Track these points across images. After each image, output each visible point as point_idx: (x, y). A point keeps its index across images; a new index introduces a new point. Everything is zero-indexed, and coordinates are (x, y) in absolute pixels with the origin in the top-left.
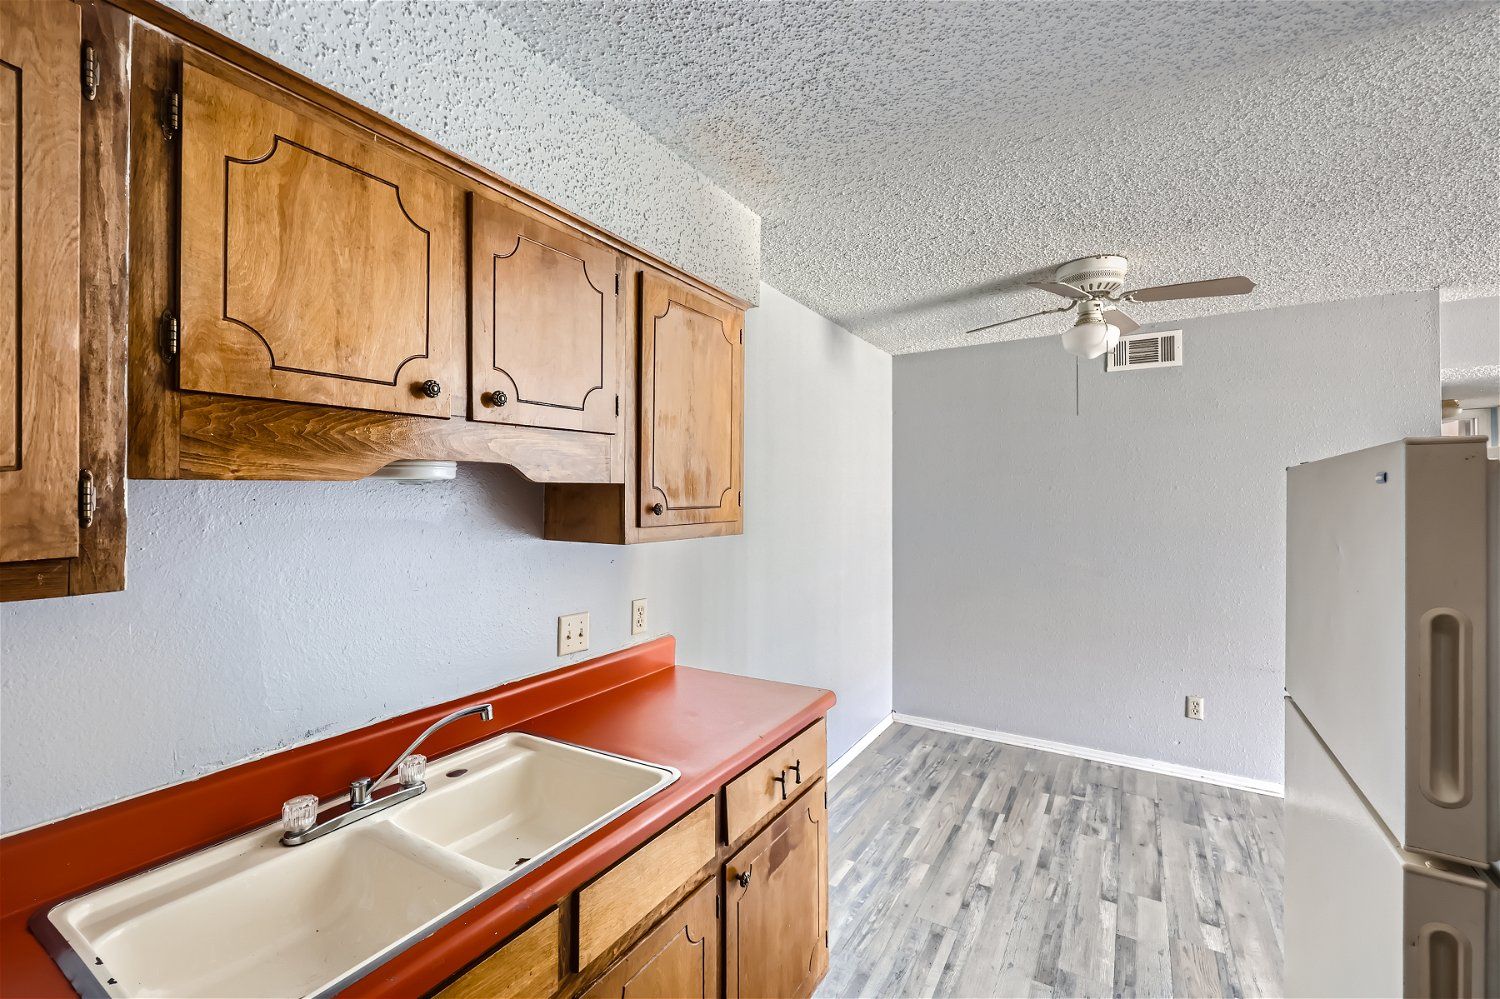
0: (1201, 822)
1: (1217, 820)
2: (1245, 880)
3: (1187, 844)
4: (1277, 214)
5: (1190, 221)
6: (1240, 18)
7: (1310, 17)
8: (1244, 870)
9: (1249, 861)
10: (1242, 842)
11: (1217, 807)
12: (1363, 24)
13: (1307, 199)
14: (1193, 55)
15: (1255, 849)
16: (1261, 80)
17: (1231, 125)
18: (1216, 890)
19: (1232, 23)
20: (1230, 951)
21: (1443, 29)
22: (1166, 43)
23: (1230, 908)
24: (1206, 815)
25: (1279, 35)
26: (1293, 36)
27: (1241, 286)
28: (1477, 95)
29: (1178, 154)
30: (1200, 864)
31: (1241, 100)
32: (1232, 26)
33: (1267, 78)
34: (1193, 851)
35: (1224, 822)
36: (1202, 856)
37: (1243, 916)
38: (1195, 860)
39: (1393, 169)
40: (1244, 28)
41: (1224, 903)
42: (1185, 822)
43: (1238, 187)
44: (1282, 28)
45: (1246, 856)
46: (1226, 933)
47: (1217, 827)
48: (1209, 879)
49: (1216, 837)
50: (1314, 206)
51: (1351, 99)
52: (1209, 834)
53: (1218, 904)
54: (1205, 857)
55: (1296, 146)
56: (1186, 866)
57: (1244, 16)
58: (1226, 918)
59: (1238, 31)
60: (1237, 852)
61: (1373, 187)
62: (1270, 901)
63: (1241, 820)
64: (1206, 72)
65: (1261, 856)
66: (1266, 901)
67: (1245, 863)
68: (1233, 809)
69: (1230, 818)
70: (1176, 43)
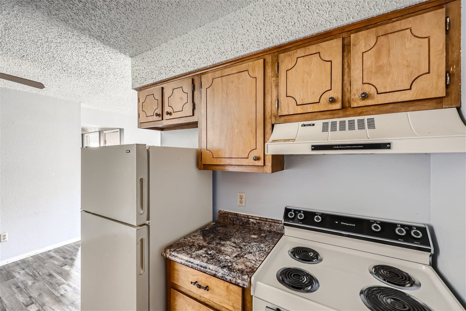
0: (13, 277)
1: (19, 273)
2: (37, 284)
3: (10, 287)
4: (54, 68)
5: (24, 56)
6: (75, 15)
7: (90, 28)
8: (35, 281)
9: (36, 278)
10: (31, 274)
11: (18, 269)
12: (98, 38)
13: (64, 68)
14: (57, 12)
15: (37, 273)
16: (70, 33)
17: (56, 38)
18: (28, 294)
19: (72, 14)
20: (40, 307)
21: (110, 50)
22: (51, 3)
23: (35, 295)
24: (14, 274)
25: (81, 26)
26: (84, 29)
27: (40, 86)
28: (108, 66)
29: (34, 34)
30: (19, 290)
31: (63, 34)
32: (72, 15)
33: (72, 33)
34: (14, 288)
35: (22, 272)
36: (18, 287)
37: (40, 294)
38: (16, 290)
39: (87, 72)
40: (74, 18)
41: (32, 295)
42: (6, 281)
43: (47, 55)
44: (83, 25)
45: (34, 277)
46: (37, 303)
47: (20, 275)
48: (24, 292)
49: (21, 278)
50: (65, 71)
51: (87, 52)
52: (18, 279)
53: (30, 297)
54: (20, 287)
55: (69, 54)
56: (13, 295)
57: (76, 15)
58: (35, 299)
59: (72, 17)
60: (31, 278)
61: (81, 74)
62: (47, 284)
63: (28, 268)
64: (58, 20)
65: (39, 274)
66: (46, 285)
67: (35, 279)
68: (23, 266)
69: (24, 269)
70: (54, 5)
